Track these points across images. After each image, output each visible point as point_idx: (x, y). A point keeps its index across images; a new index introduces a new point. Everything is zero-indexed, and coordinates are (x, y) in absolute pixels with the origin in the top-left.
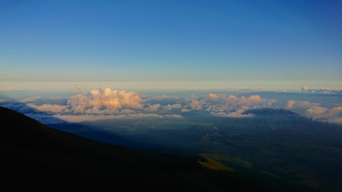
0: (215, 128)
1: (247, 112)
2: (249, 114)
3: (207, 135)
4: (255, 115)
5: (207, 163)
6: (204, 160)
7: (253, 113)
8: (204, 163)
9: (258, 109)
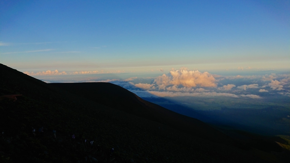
3: (288, 116)
5: (288, 146)
6: (283, 141)
8: (284, 145)
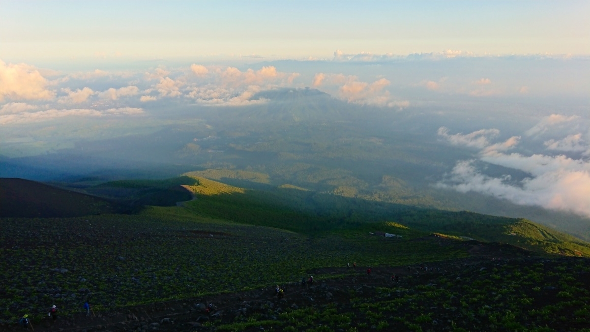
0: (209, 127)
1: (256, 97)
2: (260, 99)
3: (195, 140)
4: (269, 100)
5: (200, 186)
6: (192, 182)
7: (267, 98)
8: (194, 187)
9: (273, 89)
